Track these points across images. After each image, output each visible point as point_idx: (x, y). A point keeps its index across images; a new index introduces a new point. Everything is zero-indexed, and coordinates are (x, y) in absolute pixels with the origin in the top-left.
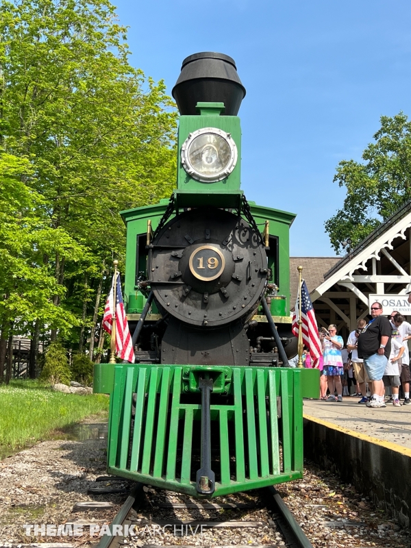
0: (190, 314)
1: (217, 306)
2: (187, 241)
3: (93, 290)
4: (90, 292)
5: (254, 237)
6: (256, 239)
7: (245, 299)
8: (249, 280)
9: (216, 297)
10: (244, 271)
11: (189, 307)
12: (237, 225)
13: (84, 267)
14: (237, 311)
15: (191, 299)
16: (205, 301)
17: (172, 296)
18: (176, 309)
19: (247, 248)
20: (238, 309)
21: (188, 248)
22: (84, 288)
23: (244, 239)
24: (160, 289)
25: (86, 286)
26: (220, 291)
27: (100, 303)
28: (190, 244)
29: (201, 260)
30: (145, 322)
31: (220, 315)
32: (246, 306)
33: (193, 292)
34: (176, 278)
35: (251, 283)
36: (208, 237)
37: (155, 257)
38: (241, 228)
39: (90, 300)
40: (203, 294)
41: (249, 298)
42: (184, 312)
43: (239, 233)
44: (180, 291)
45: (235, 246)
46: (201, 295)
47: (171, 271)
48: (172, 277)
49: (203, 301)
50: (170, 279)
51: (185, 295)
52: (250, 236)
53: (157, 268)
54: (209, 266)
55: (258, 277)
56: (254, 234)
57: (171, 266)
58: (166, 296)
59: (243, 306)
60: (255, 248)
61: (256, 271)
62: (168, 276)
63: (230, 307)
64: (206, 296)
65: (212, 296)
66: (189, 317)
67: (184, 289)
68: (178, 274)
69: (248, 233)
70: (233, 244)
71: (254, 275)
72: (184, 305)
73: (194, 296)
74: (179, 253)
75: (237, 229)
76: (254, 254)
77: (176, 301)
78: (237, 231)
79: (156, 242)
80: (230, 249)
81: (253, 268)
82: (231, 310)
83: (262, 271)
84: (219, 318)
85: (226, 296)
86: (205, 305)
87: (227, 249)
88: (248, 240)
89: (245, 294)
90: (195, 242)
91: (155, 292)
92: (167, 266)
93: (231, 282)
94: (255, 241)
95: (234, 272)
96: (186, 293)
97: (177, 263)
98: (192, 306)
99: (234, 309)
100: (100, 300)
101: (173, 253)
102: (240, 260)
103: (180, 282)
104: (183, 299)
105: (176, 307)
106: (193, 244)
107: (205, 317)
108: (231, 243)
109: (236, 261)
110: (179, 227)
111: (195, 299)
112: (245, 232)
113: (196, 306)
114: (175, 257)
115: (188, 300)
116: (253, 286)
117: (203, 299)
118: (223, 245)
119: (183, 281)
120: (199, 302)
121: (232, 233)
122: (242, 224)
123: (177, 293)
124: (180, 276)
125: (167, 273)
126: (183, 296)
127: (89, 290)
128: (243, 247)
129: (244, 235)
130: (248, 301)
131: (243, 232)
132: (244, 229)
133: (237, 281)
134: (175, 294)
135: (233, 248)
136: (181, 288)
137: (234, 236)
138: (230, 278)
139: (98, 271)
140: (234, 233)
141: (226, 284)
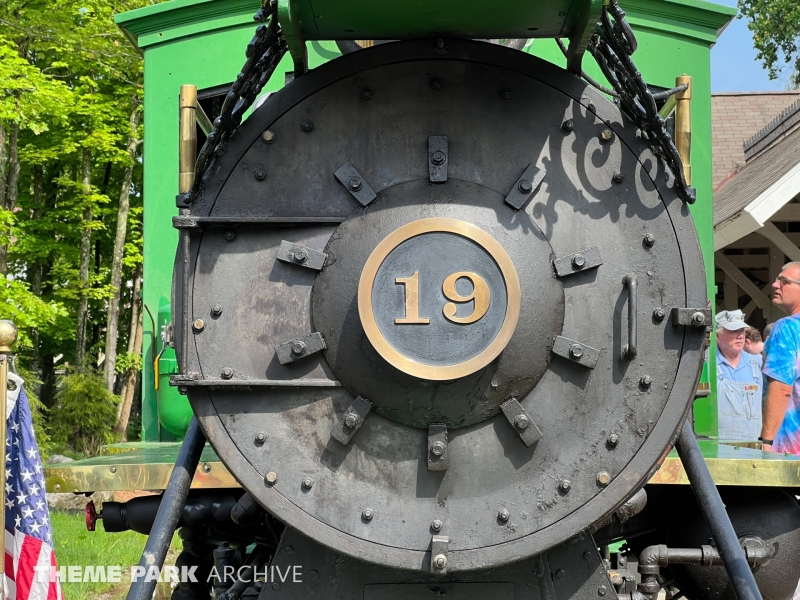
0: (366, 520)
1: (490, 483)
2: (350, 192)
3: (105, 199)
4: (98, 202)
5: (646, 167)
6: (653, 173)
7: (611, 446)
8: (625, 359)
9: (481, 444)
10: (606, 322)
11: (363, 489)
12: (569, 115)
13: (79, 133)
14: (573, 499)
15: (369, 453)
16: (432, 465)
17: (288, 441)
18: (308, 501)
19: (615, 218)
20: (580, 489)
21: (352, 224)
22: (81, 192)
23: (602, 178)
24: (232, 412)
25: (87, 186)
26: (498, 417)
27: (128, 231)
28: (359, 208)
29: (412, 284)
30: (193, 496)
31: (502, 520)
32: (615, 475)
33: (379, 425)
34: (300, 363)
35: (635, 372)
36: (439, 174)
37: (208, 269)
38: (587, 127)
39: (99, 225)
40: (426, 432)
41: (628, 441)
42: (343, 511)
43: (579, 148)
44: (321, 421)
45: (562, 208)
46: (415, 438)
47: (277, 330)
48: (285, 357)
49: (424, 463)
50: (276, 368)
51: (344, 438)
52: (628, 163)
53: (216, 315)
54: (451, 311)
55: (668, 345)
56: (646, 155)
57: (279, 307)
58: (259, 442)
59: (604, 477)
60: (649, 214)
61: (657, 319)
62: (266, 353)
63: (545, 483)
64: (438, 443)
65: (464, 440)
66: (365, 531)
67: (339, 408)
68: (311, 344)
69: (616, 148)
70: (552, 201)
71: (649, 339)
72: (342, 478)
73: (384, 440)
74: (311, 248)
75: (566, 130)
76: (647, 244)
77: (306, 462)
78: (569, 141)
79: (208, 198)
80: (541, 224)
81: (645, 306)
82: (550, 494)
83: (682, 320)
84: (498, 534)
85: (527, 437)
86: (433, 479)
87: (527, 226)
88: (616, 181)
89: (609, 421)
90: (384, 199)
91: (211, 423)
92: (262, 306)
93: (550, 374)
94: (649, 184)
95: (559, 328)
96: (348, 429)
97: (302, 293)
98: (375, 481)
99: (563, 491)
100: (129, 224)
101: (286, 248)
102: (582, 274)
103: (318, 378)
104: (334, 454)
105: (306, 488)
106: (373, 205)
107: (435, 531)
108: (542, 197)
109: (565, 280)
110: (308, 129)
111: (390, 454)
112: (606, 143)
113: (393, 484)
114: (295, 269)
115: (358, 458)
116: (644, 386)
117: (426, 455)
118: (511, 207)
119: (333, 375)
120: (409, 467)
121: (545, 152)
122: (591, 109)
123: (306, 426)
124: (321, 355)
125: (263, 339)
126: (333, 439)
127: (96, 197)
128: (595, 212)
129: (600, 159)
130: (621, 455)
131: (594, 145)
132: (597, 131)
133: (573, 368)
134: (297, 433)
135: (552, 218)
136: (324, 406)
137: (554, 165)
138: (542, 358)
139: (118, 144)
140: (556, 149)
141: (524, 386)
